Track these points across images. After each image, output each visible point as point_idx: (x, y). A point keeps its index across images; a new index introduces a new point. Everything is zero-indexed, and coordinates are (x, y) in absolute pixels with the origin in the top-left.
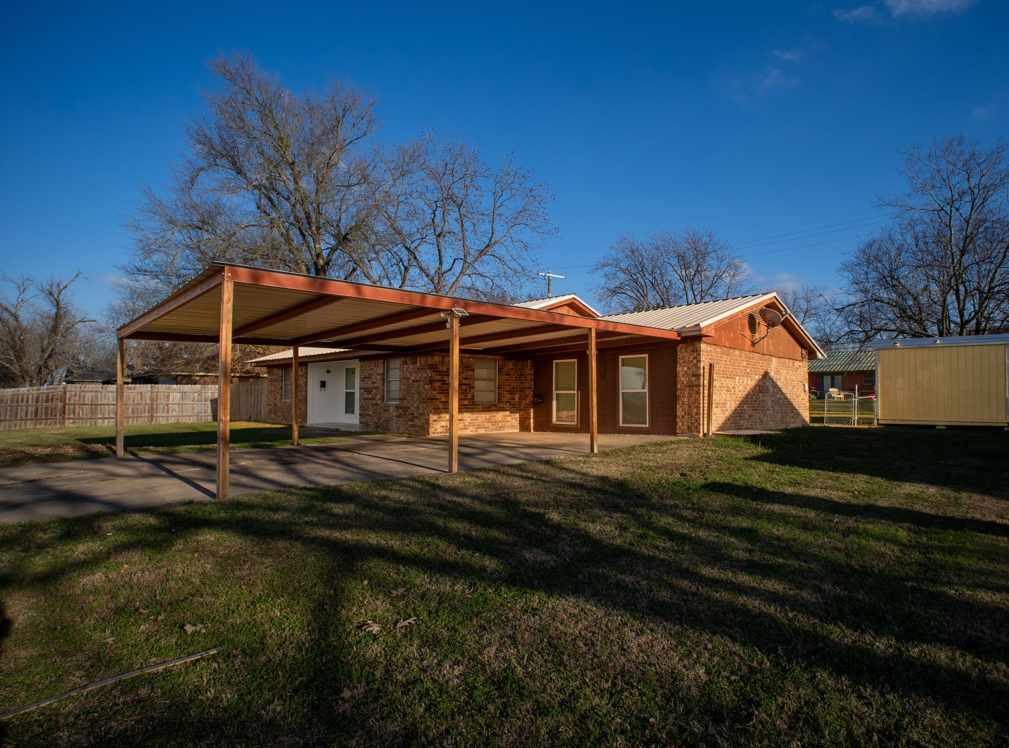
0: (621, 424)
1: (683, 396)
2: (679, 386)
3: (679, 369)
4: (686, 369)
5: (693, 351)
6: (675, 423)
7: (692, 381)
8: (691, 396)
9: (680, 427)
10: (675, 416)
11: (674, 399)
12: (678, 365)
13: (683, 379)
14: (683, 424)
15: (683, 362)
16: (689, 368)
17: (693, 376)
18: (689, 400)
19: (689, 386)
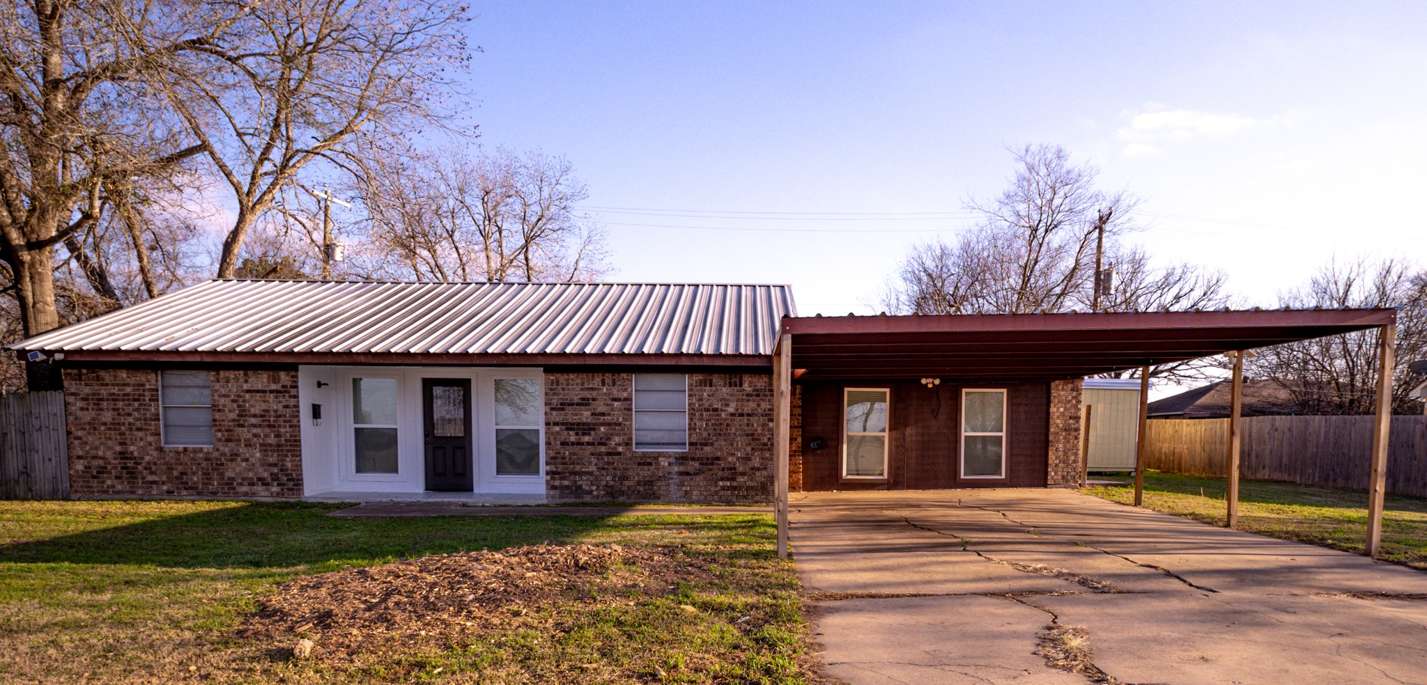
0: (962, 476)
1: (1057, 442)
2: (1052, 430)
3: (1053, 409)
4: (1062, 410)
5: (1072, 390)
6: (1046, 473)
7: (1069, 425)
8: (1068, 442)
9: (1052, 478)
10: (1046, 464)
11: (1047, 443)
12: (1052, 405)
13: (1058, 421)
14: (1056, 473)
15: (1059, 402)
16: (1066, 409)
17: (1071, 418)
18: (1065, 446)
19: (1066, 430)
